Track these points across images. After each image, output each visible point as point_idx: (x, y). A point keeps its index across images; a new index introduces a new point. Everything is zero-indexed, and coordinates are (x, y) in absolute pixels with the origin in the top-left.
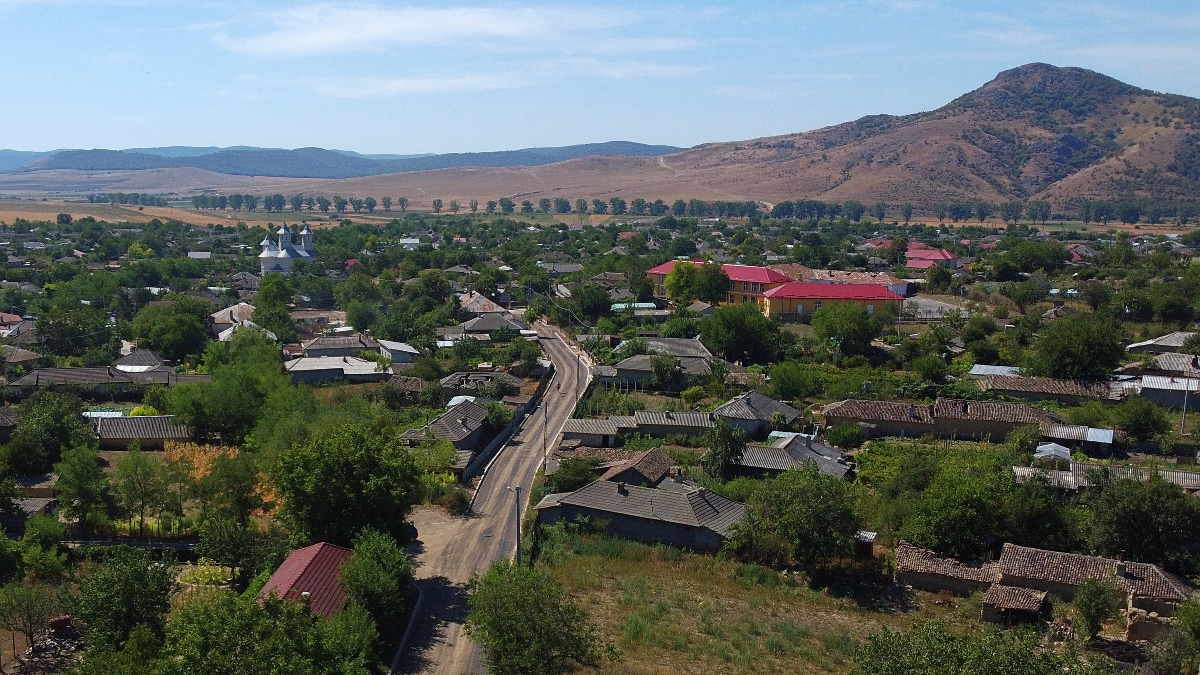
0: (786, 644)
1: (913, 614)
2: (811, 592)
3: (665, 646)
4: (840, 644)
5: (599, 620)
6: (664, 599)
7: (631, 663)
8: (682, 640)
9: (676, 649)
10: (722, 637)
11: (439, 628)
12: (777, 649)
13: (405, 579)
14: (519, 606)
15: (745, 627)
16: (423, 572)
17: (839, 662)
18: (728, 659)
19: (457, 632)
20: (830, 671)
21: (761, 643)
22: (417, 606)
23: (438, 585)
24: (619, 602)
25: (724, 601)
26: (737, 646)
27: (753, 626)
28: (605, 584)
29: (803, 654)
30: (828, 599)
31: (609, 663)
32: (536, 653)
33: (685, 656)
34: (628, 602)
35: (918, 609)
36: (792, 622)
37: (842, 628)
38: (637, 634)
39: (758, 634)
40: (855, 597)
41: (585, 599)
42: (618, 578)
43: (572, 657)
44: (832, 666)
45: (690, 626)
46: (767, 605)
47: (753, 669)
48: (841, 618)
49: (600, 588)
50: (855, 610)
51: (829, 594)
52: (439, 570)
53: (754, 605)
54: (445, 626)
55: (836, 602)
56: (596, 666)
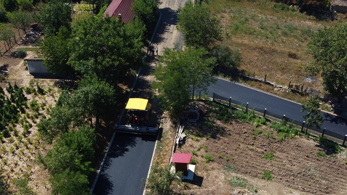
0: (288, 32)
1: (335, 21)
2: (300, 13)
3: (246, 33)
4: (307, 32)
5: (223, 24)
6: (247, 16)
7: (234, 39)
8: (252, 31)
9: (250, 34)
10: (267, 30)
11: (167, 27)
12: (285, 34)
13: (155, 9)
14: (196, 19)
15: (275, 26)
16: (161, 7)
17: (306, 39)
18: (267, 38)
19: (173, 28)
20: (303, 42)
21: (280, 32)
22: (159, 19)
23: (167, 11)
24: (231, 17)
25: (269, 17)
26: (271, 33)
27: (278, 26)
28: (226, 10)
29: (294, 36)
30: (305, 16)
31: (226, 39)
32: (201, 36)
33: (253, 37)
34: (234, 17)
35: (337, 20)
36: (291, 24)
37: (309, 27)
38: (237, 28)
39: (279, 29)
40: (315, 15)
41: (219, 16)
42: (232, 8)
43: (213, 37)
44: (303, 40)
45: (256, 26)
46: (283, 18)
47: (276, 41)
48: (309, 23)
49: (225, 12)
50: (314, 20)
51: (306, 14)
52: (167, 5)
53: (279, 18)
54: (170, 26)
55: (308, 17)
56: (221, 41)
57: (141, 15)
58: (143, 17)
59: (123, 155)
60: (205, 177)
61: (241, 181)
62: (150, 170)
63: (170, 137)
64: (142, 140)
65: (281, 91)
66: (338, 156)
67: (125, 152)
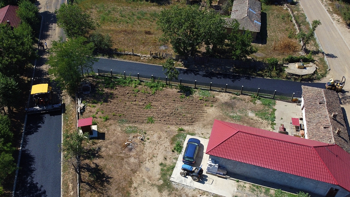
0: (141, 17)
1: (171, 5)
2: (146, 2)
3: (111, 22)
4: (154, 15)
5: (93, 17)
6: (109, 9)
7: (103, 27)
8: (116, 19)
9: (114, 22)
10: (125, 17)
11: (51, 26)
12: (139, 18)
13: (37, 13)
14: (71, 16)
15: (131, 14)
16: (41, 11)
17: (154, 20)
18: (127, 23)
19: (55, 26)
20: (152, 22)
21: (135, 17)
22: (42, 20)
23: (46, 13)
24: (98, 11)
25: (125, 8)
26: (129, 19)
27: (133, 13)
28: (93, 7)
29: (146, 19)
30: (150, 4)
31: (98, 28)
32: (78, 28)
33: (117, 23)
34: (100, 11)
35: (172, 3)
36: (142, 11)
37: (155, 11)
38: (104, 19)
39: (134, 15)
40: (157, 2)
41: (88, 12)
42: (96, 5)
43: (88, 28)
44: (153, 21)
45: (117, 16)
46: (136, 7)
47: (134, 24)
48: (154, 8)
49: (92, 8)
50: (157, 5)
51: (151, 2)
52: (46, 9)
53: (132, 8)
54: (52, 24)
55: (152, 4)
56: (94, 29)
57: (26, 19)
58: (28, 20)
59: (37, 131)
60: (106, 132)
61: (133, 129)
62: (62, 137)
63: (72, 109)
64: (51, 115)
65: (146, 59)
66: (194, 95)
67: (39, 129)
